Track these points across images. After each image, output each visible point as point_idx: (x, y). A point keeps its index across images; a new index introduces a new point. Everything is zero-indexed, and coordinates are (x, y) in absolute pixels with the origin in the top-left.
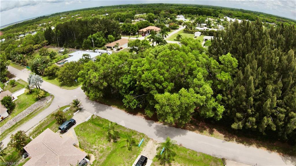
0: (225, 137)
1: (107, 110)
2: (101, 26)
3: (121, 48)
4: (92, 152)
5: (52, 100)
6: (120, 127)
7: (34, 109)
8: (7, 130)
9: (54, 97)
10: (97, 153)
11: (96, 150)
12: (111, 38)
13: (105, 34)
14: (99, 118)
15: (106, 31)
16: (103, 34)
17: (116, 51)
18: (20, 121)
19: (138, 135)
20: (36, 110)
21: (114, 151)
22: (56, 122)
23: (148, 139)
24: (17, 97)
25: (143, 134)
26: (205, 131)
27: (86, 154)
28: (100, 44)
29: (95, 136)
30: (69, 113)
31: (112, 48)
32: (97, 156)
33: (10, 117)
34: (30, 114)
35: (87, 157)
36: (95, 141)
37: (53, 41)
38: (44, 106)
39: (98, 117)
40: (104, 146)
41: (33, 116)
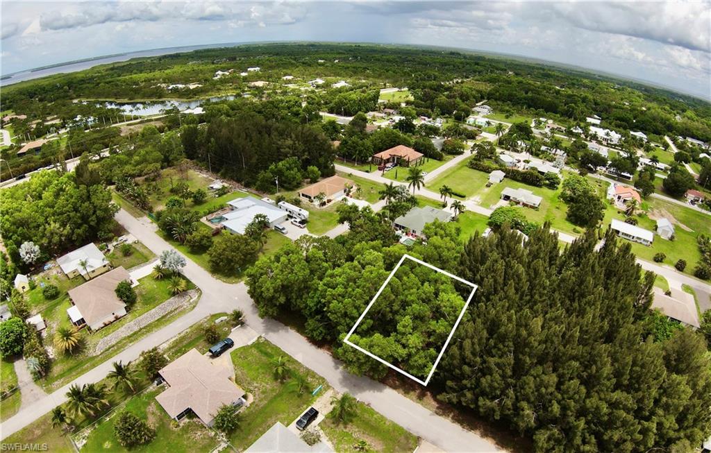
0: (438, 408)
1: (280, 331)
2: (297, 145)
3: (329, 201)
4: (251, 391)
5: (199, 296)
6: (295, 362)
7: (170, 309)
8: (125, 339)
9: (201, 293)
10: (257, 393)
11: (256, 389)
12: (313, 172)
13: (303, 160)
14: (267, 343)
15: (306, 156)
16: (299, 163)
17: (318, 208)
18: (147, 326)
19: (317, 379)
20: (171, 312)
21: (279, 395)
22: (205, 338)
23: (329, 387)
24: (139, 280)
25: (324, 379)
26: (412, 393)
27: (243, 393)
28: (290, 184)
29: (258, 369)
30: (224, 326)
31: (312, 198)
32: (257, 397)
33: (129, 316)
34: (163, 317)
35: (243, 397)
36: (258, 376)
37: (200, 156)
38: (185, 307)
39: (266, 340)
40: (268, 386)
41: (168, 322)
